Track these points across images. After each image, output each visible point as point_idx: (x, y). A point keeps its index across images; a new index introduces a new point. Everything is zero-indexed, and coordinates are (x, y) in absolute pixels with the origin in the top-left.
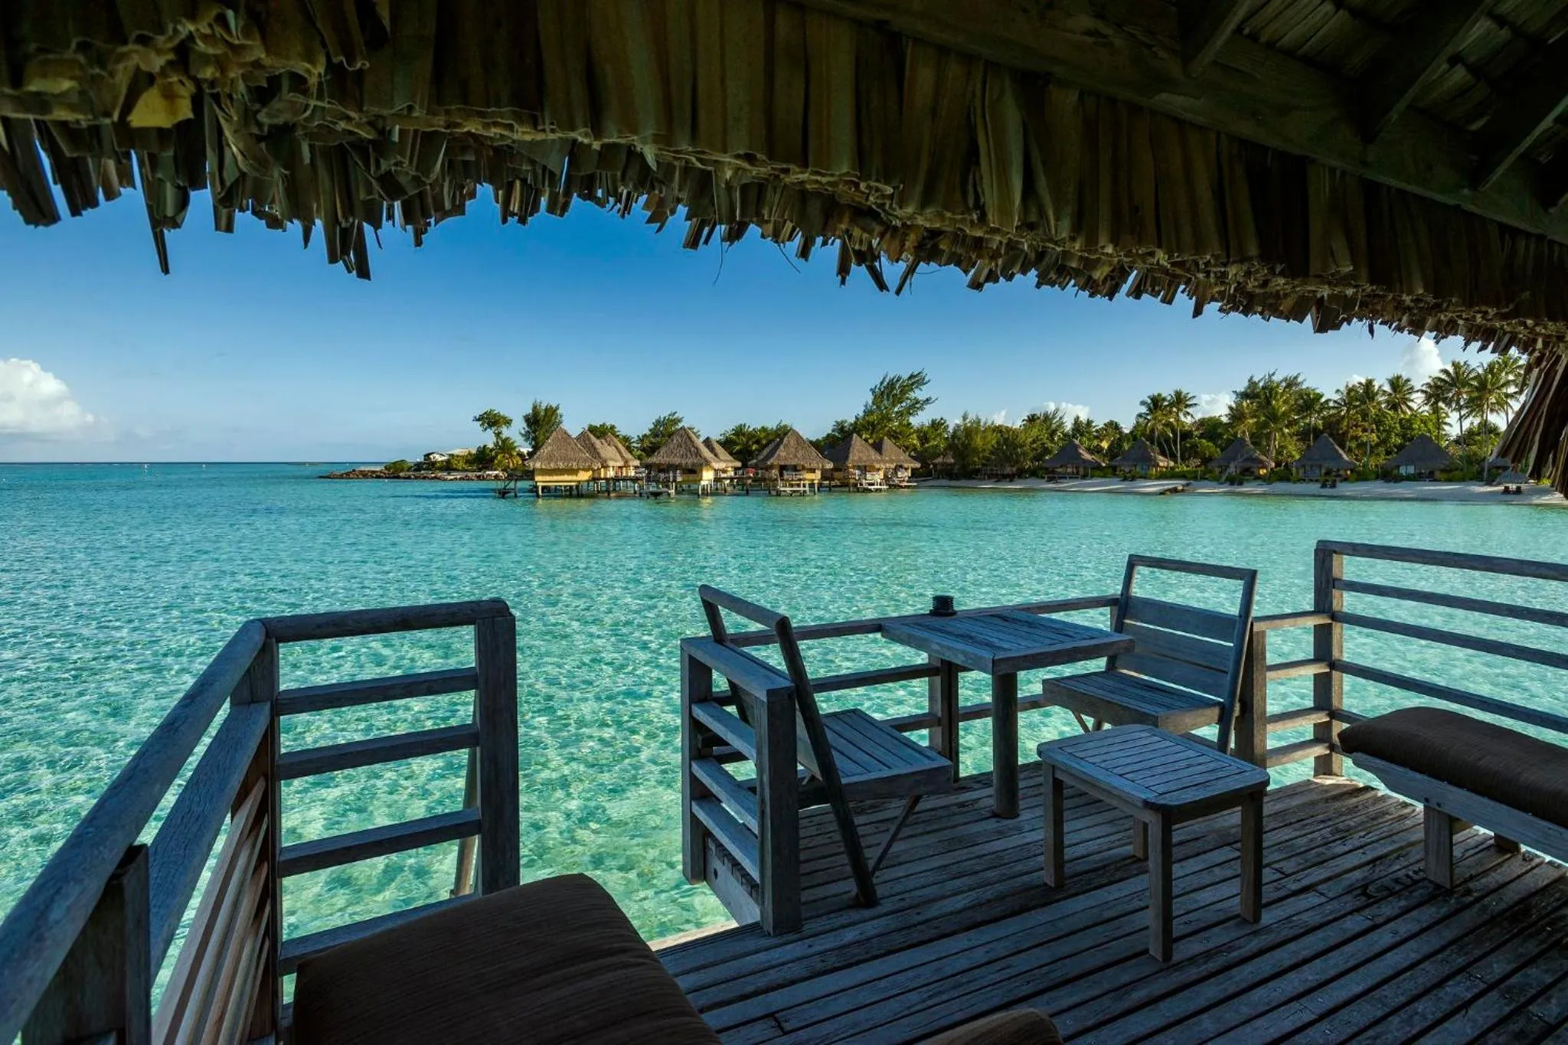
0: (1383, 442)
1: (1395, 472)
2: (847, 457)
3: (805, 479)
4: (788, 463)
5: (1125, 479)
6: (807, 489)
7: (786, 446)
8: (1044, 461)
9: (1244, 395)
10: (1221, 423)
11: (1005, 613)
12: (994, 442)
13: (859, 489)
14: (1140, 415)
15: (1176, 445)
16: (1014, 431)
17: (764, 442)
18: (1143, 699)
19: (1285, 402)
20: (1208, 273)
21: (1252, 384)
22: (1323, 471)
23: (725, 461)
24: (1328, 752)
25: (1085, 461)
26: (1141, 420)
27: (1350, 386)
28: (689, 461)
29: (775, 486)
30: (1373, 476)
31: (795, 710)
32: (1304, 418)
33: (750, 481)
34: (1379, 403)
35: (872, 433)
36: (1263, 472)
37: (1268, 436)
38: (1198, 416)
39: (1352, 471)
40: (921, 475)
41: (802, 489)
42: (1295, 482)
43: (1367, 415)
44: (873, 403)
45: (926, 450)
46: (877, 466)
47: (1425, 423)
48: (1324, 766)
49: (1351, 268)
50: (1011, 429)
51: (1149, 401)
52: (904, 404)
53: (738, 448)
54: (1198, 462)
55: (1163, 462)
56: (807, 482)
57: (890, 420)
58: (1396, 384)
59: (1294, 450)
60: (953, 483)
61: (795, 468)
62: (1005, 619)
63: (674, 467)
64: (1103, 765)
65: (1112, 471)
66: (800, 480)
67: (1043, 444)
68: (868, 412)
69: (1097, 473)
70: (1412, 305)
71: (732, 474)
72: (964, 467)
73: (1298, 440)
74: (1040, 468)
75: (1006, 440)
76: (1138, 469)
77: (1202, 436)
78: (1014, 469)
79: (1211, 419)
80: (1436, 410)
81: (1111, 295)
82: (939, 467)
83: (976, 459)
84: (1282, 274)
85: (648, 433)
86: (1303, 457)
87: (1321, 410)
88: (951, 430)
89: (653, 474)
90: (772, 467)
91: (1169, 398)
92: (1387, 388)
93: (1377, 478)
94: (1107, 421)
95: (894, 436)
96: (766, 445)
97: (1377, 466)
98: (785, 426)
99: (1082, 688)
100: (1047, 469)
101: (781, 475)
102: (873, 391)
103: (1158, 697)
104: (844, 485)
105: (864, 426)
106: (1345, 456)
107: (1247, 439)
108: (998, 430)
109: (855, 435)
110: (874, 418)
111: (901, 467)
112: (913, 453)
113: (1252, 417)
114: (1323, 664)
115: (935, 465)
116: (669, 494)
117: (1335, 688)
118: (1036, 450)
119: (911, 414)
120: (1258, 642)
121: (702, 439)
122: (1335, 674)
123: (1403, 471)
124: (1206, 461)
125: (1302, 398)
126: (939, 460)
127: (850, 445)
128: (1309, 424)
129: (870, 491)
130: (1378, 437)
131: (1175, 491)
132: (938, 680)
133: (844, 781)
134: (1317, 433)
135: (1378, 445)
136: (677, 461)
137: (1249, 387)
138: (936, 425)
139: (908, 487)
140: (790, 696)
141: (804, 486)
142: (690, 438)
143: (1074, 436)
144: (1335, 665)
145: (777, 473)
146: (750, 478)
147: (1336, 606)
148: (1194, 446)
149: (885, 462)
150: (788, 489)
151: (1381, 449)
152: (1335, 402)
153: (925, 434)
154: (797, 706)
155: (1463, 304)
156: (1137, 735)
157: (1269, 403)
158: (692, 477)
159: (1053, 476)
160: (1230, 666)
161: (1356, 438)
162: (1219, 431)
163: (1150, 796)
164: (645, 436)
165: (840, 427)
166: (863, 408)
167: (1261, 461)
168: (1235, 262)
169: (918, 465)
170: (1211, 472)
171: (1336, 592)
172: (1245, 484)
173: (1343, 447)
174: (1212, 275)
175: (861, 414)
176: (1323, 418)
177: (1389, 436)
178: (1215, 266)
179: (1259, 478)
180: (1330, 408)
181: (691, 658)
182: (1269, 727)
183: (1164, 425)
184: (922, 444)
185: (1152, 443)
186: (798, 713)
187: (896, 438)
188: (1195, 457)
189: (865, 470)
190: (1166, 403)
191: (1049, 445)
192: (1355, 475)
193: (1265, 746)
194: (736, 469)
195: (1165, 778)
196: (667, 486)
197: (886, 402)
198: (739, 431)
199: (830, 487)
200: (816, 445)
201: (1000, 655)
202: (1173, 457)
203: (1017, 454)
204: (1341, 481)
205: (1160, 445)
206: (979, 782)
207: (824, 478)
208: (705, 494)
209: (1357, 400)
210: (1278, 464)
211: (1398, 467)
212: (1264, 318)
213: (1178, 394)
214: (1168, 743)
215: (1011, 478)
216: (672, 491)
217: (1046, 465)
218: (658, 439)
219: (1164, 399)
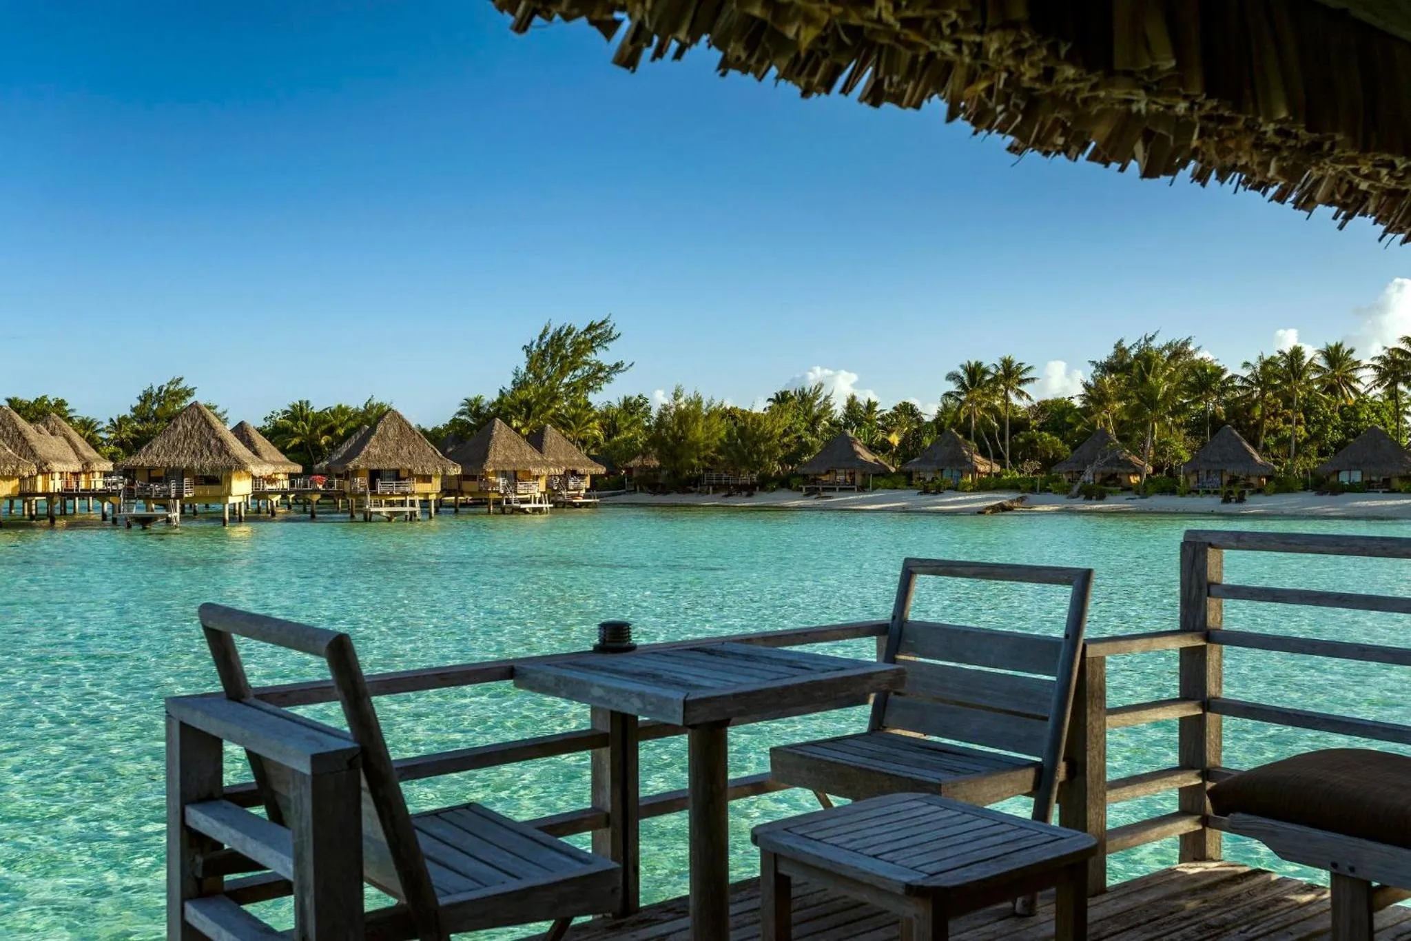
0: (1314, 438)
1: (1333, 479)
2: (485, 457)
3: (413, 493)
4: (383, 466)
5: (926, 491)
6: (417, 509)
7: (382, 438)
8: (800, 464)
9: (1107, 368)
10: (1072, 407)
11: (709, 647)
12: (723, 433)
13: (505, 508)
14: (949, 395)
15: (1002, 438)
16: (756, 419)
17: (341, 432)
18: (921, 764)
19: (1170, 378)
20: (958, 43)
21: (1120, 350)
22: (1226, 478)
23: (273, 463)
24: (1199, 827)
25: (865, 463)
26: (951, 402)
27: (1266, 357)
28: (207, 462)
29: (361, 505)
30: (1300, 486)
31: (359, 789)
32: (1197, 401)
33: (316, 497)
34: (1309, 382)
35: (527, 417)
36: (1134, 480)
37: (1144, 426)
38: (1037, 398)
39: (1269, 478)
40: (606, 487)
41: (408, 509)
42: (1182, 495)
43: (1291, 400)
44: (529, 369)
45: (616, 446)
46: (535, 471)
47: (1377, 412)
48: (1193, 848)
49: (1173, 63)
50: (749, 413)
51: (961, 372)
52: (579, 372)
53: (296, 441)
54: (1036, 464)
55: (984, 466)
56: (417, 499)
57: (555, 398)
58: (1334, 356)
59: (1181, 448)
60: (659, 499)
61: (397, 476)
62: (711, 652)
63: (179, 474)
64: (848, 846)
65: (906, 479)
66: (405, 494)
67: (800, 437)
68: (521, 385)
69: (883, 481)
70: (1277, 140)
71: (286, 484)
72: (675, 473)
73: (1188, 434)
74: (794, 474)
75: (742, 431)
76: (946, 476)
77: (1042, 428)
78: (755, 477)
79: (1056, 402)
80: (1394, 395)
81: (828, 91)
82: (635, 474)
83: (695, 461)
84: (1070, 59)
85: (129, 414)
86: (1194, 458)
87: (1224, 390)
88: (654, 414)
89: (138, 485)
90: (356, 472)
91: (993, 370)
92: (1322, 363)
93: (1305, 489)
94: (897, 403)
95: (562, 423)
96: (347, 436)
97: (1305, 471)
98: (381, 406)
99: (831, 756)
100: (805, 476)
101: (373, 486)
102: (527, 349)
103: (948, 761)
104: (480, 502)
105: (511, 406)
106: (1257, 457)
107: (1111, 431)
108: (730, 414)
109: (498, 420)
110: (529, 394)
111: (574, 473)
112: (593, 452)
113: (1120, 400)
114: (1192, 704)
115: (629, 470)
116: (169, 521)
117: (1211, 736)
118: (788, 446)
119: (590, 388)
120: (1094, 673)
121: (229, 427)
122: (1211, 717)
123: (1344, 478)
124: (1049, 464)
125: (1195, 373)
126: (636, 462)
127: (490, 437)
128: (1204, 412)
129: (524, 511)
130: (1307, 430)
131: (1002, 508)
132: (606, 753)
133: (443, 901)
134: (1216, 424)
135: (1306, 441)
136: (184, 461)
137: (1115, 356)
138: (632, 407)
139: (586, 505)
140: (351, 765)
141: (412, 504)
142: (208, 424)
143: (847, 425)
144: (1212, 705)
145: (365, 481)
146: (316, 491)
147: (1211, 622)
148: (1032, 441)
149: (548, 465)
150: (384, 510)
151: (1313, 448)
152: (1244, 380)
153: (614, 420)
154: (364, 783)
155: (1354, 146)
156: (902, 807)
157: (1144, 380)
158: (209, 490)
159: (812, 485)
160: (1051, 710)
161: (1275, 432)
162: (1068, 419)
163: (915, 878)
164: (123, 420)
165: (473, 407)
166: (513, 377)
167: (1129, 464)
168: (993, 29)
169: (602, 470)
170: (1057, 480)
171: (1212, 603)
172: (1109, 498)
173: (1254, 444)
174: (966, 50)
175: (509, 387)
176: (1226, 403)
177: (1323, 430)
178: (967, 31)
179: (1128, 488)
180: (1234, 388)
181: (184, 727)
182: (1110, 795)
183: (986, 409)
184: (608, 437)
185: (967, 436)
186: (366, 796)
187: (566, 426)
188: (1032, 458)
189: (514, 477)
190: (988, 377)
191: (809, 438)
192: (1272, 484)
193: (1103, 823)
194: (292, 477)
195: (940, 855)
196: (166, 507)
197: (548, 368)
198: (298, 413)
199: (457, 508)
200: (434, 437)
201: (695, 695)
202: (999, 458)
203: (758, 453)
204: (1252, 493)
205: (978, 439)
206: (668, 911)
207: (446, 491)
208: (236, 518)
209: (1277, 377)
210: (1157, 469)
211: (1338, 472)
212: (1070, 158)
213: (1007, 364)
214: (951, 813)
215: (749, 490)
216: (176, 515)
217: (801, 471)
218: (150, 425)
219: (986, 372)
